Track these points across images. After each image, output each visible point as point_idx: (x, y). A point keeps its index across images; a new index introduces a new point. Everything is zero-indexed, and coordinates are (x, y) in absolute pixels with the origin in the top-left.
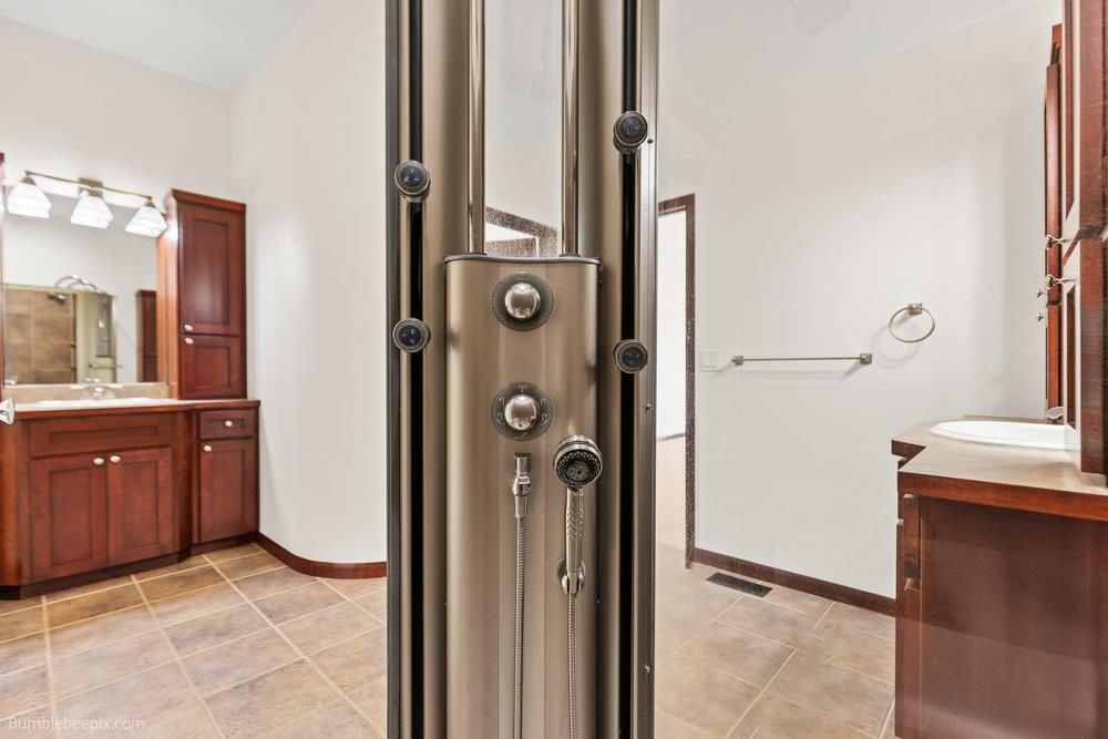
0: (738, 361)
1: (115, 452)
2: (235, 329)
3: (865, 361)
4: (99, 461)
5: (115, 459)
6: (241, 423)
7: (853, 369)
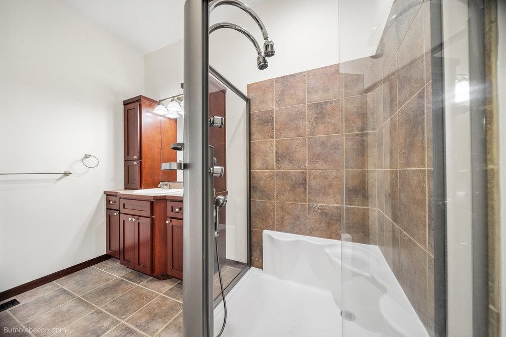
3: (67, 174)
7: (61, 178)
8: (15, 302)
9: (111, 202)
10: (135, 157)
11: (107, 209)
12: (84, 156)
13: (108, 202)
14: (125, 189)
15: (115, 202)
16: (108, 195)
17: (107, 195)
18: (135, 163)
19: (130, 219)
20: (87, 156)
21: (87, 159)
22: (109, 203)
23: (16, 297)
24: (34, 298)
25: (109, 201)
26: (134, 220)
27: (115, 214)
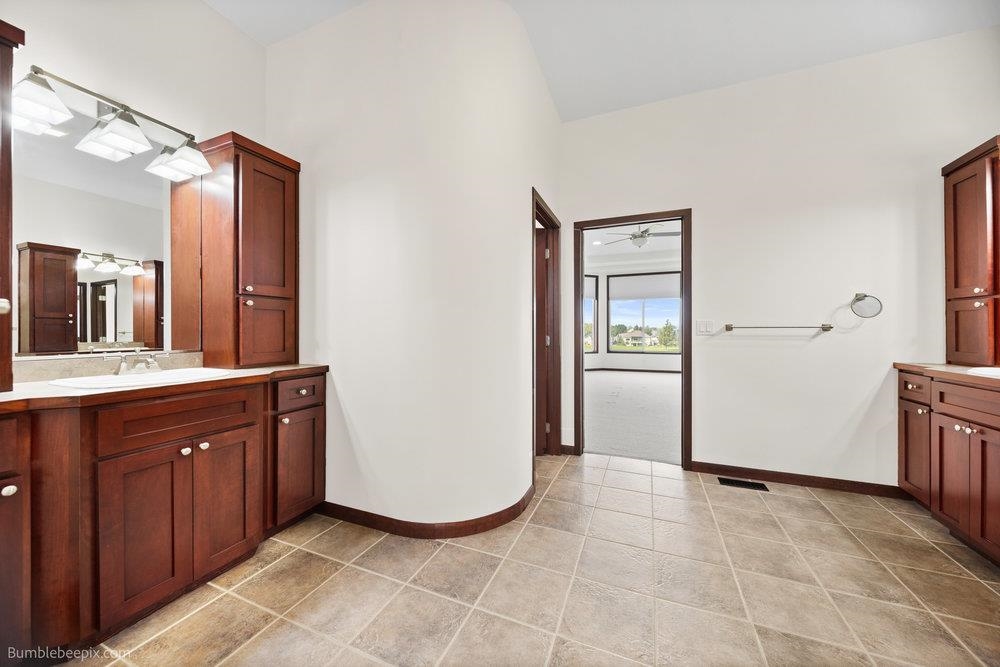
0: (729, 328)
1: (203, 437)
2: (289, 293)
3: (826, 328)
4: (186, 451)
5: (204, 446)
6: (313, 390)
7: (817, 334)
8: (763, 487)
9: (910, 386)
10: (977, 290)
11: (901, 398)
12: (853, 297)
13: (903, 385)
14: (949, 362)
15: (919, 387)
16: (903, 371)
17: (901, 371)
18: (977, 304)
19: (957, 428)
20: (859, 298)
21: (859, 303)
22: (906, 388)
23: (767, 484)
24: (783, 495)
25: (906, 383)
26: (968, 431)
27: (920, 411)
